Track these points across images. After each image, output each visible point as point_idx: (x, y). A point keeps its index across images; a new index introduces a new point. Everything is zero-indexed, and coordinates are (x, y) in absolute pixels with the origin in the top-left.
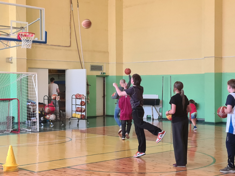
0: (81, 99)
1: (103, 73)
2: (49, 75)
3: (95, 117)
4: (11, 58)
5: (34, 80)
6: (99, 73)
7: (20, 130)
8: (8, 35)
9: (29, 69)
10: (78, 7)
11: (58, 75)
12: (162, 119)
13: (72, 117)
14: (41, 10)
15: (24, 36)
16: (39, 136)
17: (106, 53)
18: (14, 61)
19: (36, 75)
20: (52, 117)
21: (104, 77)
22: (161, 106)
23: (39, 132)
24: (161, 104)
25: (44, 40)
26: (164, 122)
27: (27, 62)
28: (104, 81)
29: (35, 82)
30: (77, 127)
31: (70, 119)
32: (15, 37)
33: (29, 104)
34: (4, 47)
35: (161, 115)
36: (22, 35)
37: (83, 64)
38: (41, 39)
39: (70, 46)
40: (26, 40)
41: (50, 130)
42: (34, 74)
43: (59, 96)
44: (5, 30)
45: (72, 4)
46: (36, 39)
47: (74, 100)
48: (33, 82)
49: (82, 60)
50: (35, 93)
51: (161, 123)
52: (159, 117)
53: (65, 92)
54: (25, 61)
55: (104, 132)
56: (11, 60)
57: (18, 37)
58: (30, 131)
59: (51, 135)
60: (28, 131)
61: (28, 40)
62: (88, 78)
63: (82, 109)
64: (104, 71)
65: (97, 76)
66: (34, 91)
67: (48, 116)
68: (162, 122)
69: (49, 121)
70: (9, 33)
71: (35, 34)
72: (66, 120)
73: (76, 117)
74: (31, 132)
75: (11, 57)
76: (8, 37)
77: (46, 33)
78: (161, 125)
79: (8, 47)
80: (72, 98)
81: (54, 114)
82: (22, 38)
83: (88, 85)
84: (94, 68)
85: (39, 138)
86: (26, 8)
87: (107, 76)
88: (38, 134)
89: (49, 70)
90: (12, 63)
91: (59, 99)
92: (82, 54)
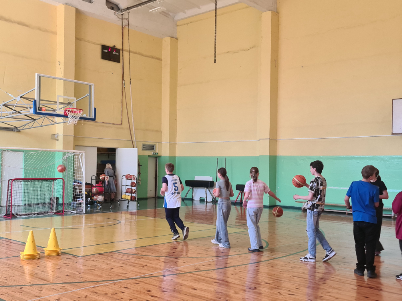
0: (132, 179)
1: (156, 153)
2: (98, 154)
3: (146, 199)
4: (57, 135)
5: (82, 159)
6: (151, 153)
7: (65, 212)
8: (54, 110)
9: (77, 147)
10: (130, 83)
11: (108, 154)
13: (122, 199)
14: (90, 86)
15: (71, 112)
16: (86, 218)
18: (61, 138)
19: (84, 153)
20: (100, 198)
21: (157, 157)
23: (85, 214)
25: (92, 117)
27: (74, 140)
28: (156, 162)
29: (82, 161)
31: (119, 200)
32: (62, 113)
33: (75, 184)
34: (50, 124)
36: (69, 111)
37: (134, 143)
38: (90, 116)
39: (121, 124)
40: (73, 116)
41: (98, 212)
42: (81, 153)
44: (51, 105)
45: (124, 80)
46: (85, 116)
48: (80, 160)
49: (134, 139)
50: (83, 173)
52: (212, 199)
54: (72, 139)
56: (57, 137)
57: (65, 113)
58: (75, 213)
59: (98, 217)
62: (140, 158)
63: (132, 190)
64: (157, 151)
65: (149, 156)
66: (81, 170)
67: (95, 197)
69: (97, 202)
71: (83, 110)
73: (126, 198)
74: (77, 213)
75: (56, 133)
76: (54, 113)
77: (95, 109)
79: (53, 123)
80: (122, 179)
81: (102, 195)
82: (69, 115)
83: (139, 165)
84: (145, 147)
85: (85, 220)
86: (75, 83)
87: (160, 156)
88: (84, 216)
89: (98, 148)
90: (58, 140)
92: (133, 133)
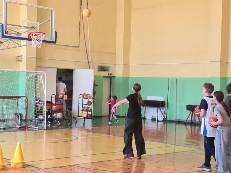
0: (88, 99)
1: (110, 74)
2: (57, 74)
3: (101, 117)
4: (21, 57)
5: (43, 79)
6: (106, 74)
7: (28, 127)
8: (19, 34)
9: (38, 67)
10: (88, 8)
11: (66, 74)
12: (167, 120)
13: (79, 116)
14: (52, 11)
15: (34, 36)
16: (46, 133)
17: (114, 54)
18: (24, 59)
19: (45, 74)
20: (59, 115)
21: (111, 78)
22: (166, 108)
23: (46, 129)
24: (166, 106)
25: (53, 40)
26: (168, 124)
27: (37, 61)
28: (111, 82)
29: (43, 80)
30: (83, 126)
31: (76, 118)
32: (26, 36)
33: (37, 102)
34: (15, 46)
35: (166, 117)
36: (32, 34)
37: (91, 64)
38: (51, 39)
39: (79, 47)
40: (36, 39)
41: (57, 128)
42: (42, 73)
43: (66, 96)
44: (16, 29)
45: (82, 5)
46: (46, 39)
47: (81, 99)
48: (41, 80)
49: (90, 61)
50: (44, 91)
51: (165, 125)
52: (163, 118)
53: (72, 91)
54: (34, 60)
55: (109, 132)
56: (21, 58)
57: (29, 36)
58: (37, 129)
59: (58, 134)
60: (36, 129)
61: (38, 40)
62: (96, 78)
63: (88, 109)
64: (111, 72)
65: (104, 77)
66: (43, 90)
67: (55, 115)
68: (166, 123)
69: (56, 120)
70: (20, 33)
71: (45, 34)
72: (73, 118)
73: (83, 116)
74: (39, 129)
75: (20, 55)
76: (19, 36)
77: (56, 33)
78: (166, 127)
79: (18, 45)
80: (79, 98)
81: (61, 113)
82: (33, 38)
83: (95, 85)
84: (101, 69)
85: (46, 136)
86: (38, 8)
87: (114, 77)
88: (45, 132)
89: (57, 69)
90: (21, 61)
91: (66, 99)
92: (90, 54)
